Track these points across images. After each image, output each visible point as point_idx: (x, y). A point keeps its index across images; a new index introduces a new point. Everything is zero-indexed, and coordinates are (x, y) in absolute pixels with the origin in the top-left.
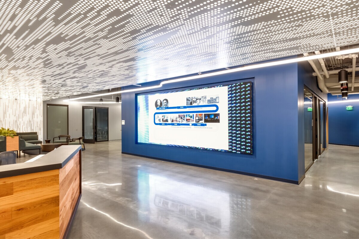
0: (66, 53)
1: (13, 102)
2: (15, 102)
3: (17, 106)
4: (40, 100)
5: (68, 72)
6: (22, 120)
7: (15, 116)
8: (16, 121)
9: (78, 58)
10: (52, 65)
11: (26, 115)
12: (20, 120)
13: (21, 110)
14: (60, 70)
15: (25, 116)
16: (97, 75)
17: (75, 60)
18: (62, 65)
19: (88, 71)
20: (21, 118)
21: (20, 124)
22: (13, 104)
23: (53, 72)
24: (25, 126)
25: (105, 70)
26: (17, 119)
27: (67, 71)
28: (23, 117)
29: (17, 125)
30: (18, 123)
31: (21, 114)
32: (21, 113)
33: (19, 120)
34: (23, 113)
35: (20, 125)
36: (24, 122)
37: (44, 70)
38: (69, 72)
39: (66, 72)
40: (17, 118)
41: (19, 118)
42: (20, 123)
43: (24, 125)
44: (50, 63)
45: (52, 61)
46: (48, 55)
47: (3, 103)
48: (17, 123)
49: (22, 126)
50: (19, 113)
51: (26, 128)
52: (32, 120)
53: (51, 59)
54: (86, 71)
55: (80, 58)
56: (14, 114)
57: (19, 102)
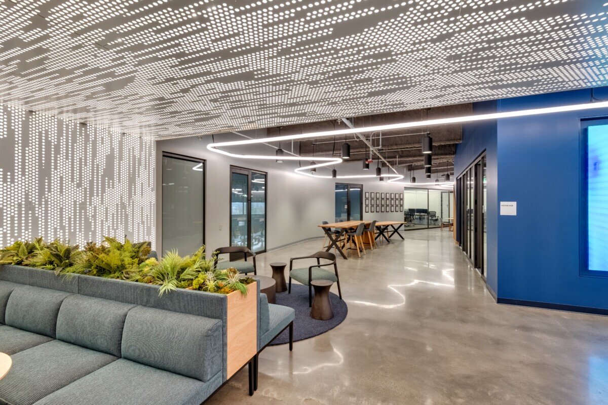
0: (100, 34)
1: (74, 133)
2: (81, 135)
3: (86, 149)
4: (150, 139)
5: (76, 95)
6: (102, 203)
7: (79, 185)
8: (83, 206)
9: (123, 57)
10: (44, 69)
11: (113, 183)
12: (96, 200)
13: (98, 165)
14: (56, 85)
15: (109, 188)
16: (139, 108)
17: (113, 60)
18: (71, 71)
19: (126, 97)
20: (98, 196)
21: (94, 217)
22: (74, 141)
23: (32, 92)
24: (110, 223)
25: (167, 96)
26: (85, 199)
27: (73, 92)
28: (103, 191)
29: (87, 219)
30: (90, 212)
31: (98, 180)
32: (98, 175)
33: (90, 199)
34: (103, 177)
35: (95, 220)
36: (107, 208)
37: (11, 83)
38: (79, 94)
39: (69, 93)
40: (85, 194)
41: (92, 195)
42: (95, 212)
43: (107, 221)
44: (41, 62)
45: (47, 58)
46: (47, 37)
47: (40, 133)
48: (86, 212)
49: (102, 221)
50: (93, 177)
51: (113, 229)
52: (129, 200)
53: (47, 50)
54: (121, 96)
55: (129, 56)
56: (77, 181)
57: (92, 138)
